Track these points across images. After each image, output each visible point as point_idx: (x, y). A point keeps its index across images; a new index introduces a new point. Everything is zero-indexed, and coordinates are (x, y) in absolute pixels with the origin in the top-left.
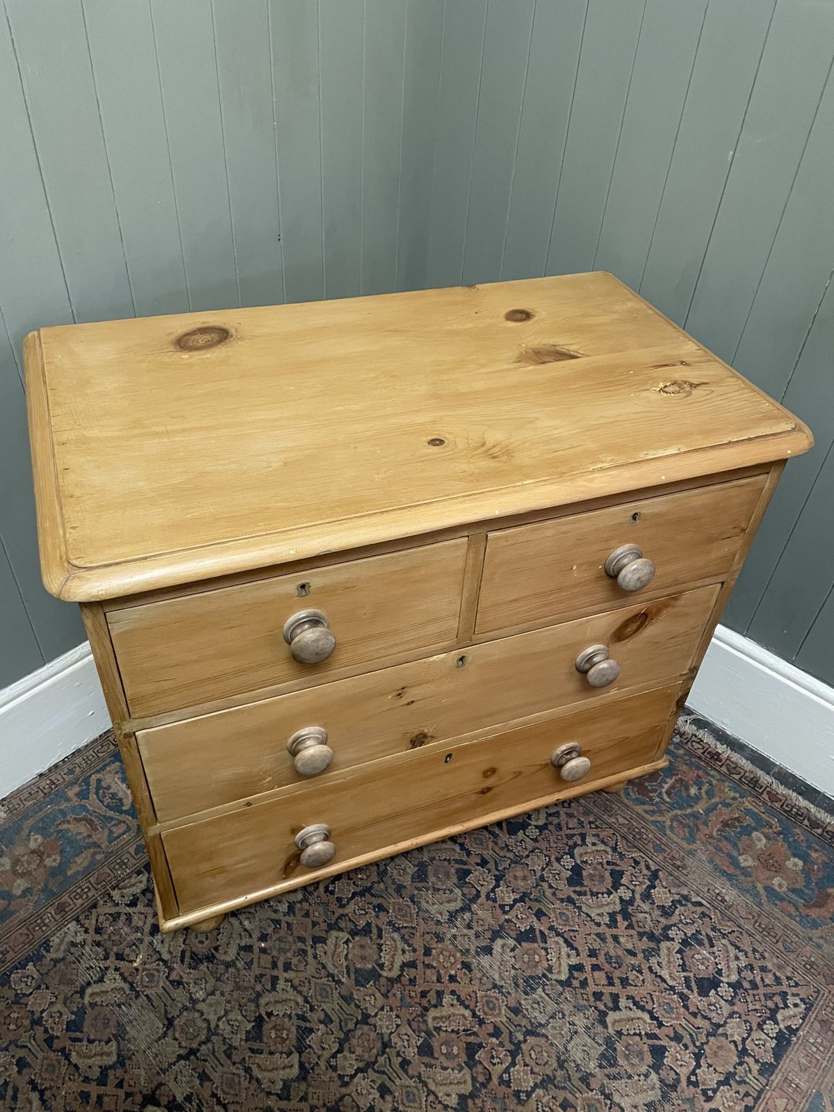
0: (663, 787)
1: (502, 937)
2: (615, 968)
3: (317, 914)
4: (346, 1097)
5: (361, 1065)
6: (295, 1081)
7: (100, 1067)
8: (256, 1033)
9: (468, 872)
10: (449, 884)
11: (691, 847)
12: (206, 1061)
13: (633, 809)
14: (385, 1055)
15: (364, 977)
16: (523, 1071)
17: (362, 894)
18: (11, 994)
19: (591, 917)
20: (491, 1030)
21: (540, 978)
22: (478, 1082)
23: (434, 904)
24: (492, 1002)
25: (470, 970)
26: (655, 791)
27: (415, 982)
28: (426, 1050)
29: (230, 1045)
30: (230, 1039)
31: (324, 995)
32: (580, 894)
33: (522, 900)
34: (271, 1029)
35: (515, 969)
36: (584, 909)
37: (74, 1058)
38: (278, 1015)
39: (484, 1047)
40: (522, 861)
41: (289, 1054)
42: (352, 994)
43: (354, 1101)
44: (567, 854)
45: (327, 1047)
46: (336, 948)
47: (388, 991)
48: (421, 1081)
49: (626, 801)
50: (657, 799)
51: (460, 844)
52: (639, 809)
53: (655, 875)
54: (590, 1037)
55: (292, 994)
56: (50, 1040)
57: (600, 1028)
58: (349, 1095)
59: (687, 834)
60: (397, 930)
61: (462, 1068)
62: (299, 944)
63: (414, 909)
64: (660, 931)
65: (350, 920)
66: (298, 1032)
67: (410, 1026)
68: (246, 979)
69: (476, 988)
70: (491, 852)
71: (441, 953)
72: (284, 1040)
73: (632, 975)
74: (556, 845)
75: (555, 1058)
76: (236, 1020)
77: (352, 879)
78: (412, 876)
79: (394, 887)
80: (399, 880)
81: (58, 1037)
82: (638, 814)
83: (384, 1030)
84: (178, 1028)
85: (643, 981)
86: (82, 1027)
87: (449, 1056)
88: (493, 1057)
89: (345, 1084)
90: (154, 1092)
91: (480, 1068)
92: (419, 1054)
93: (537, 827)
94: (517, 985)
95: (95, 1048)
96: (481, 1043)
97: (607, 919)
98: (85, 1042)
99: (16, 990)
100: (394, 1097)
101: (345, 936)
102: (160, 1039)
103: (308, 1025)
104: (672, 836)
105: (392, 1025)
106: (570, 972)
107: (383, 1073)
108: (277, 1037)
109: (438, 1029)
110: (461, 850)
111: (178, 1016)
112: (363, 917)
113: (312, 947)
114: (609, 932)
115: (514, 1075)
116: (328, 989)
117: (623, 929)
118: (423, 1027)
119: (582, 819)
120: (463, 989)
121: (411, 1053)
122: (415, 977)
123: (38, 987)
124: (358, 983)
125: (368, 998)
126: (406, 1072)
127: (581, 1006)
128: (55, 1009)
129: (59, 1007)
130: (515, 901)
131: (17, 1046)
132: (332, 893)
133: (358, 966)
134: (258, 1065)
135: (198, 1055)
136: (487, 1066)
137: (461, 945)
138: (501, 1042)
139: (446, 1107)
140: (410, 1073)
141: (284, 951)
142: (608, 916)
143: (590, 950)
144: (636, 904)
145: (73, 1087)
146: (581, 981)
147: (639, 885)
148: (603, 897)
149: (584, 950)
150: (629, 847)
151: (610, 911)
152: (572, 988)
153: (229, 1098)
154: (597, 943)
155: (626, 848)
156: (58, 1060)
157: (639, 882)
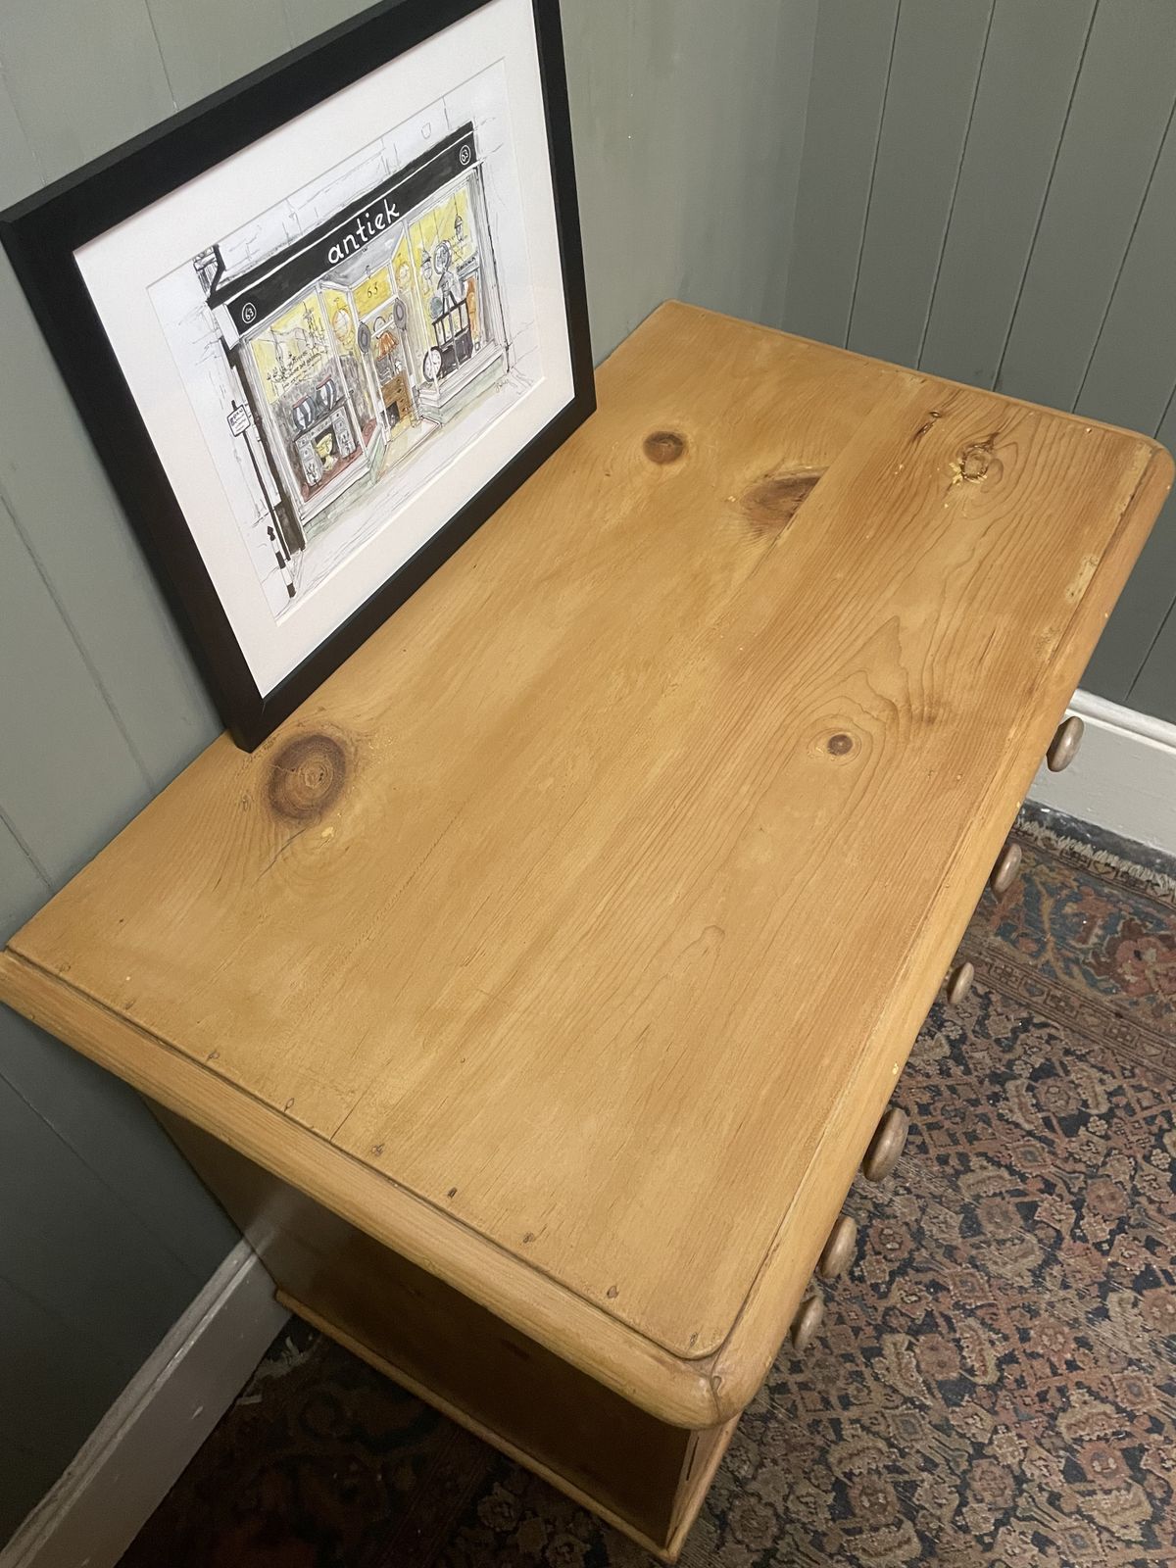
1: (1114, 1290)
3: (854, 1316)
4: (997, 1564)
5: (999, 1515)
6: (921, 1560)
8: (843, 1508)
9: (1033, 1206)
10: (1015, 1229)
12: (793, 1562)
14: (1025, 1494)
15: (957, 1390)
17: (901, 1271)
20: (1149, 1424)
22: (1155, 1499)
23: (1005, 1264)
25: (1090, 1348)
27: (1024, 1382)
28: (1074, 1473)
29: (816, 1532)
30: (810, 1523)
31: (911, 1430)
33: (1120, 1229)
34: (860, 1495)
35: (1148, 1331)
38: (861, 1473)
39: (1147, 1450)
40: (1100, 1172)
41: (899, 1524)
42: (947, 1420)
44: (1154, 1147)
45: (944, 1501)
46: (899, 1359)
47: (994, 1404)
48: (1084, 1517)
51: (1006, 1167)
55: (867, 1440)
58: (999, 1560)
60: (971, 1313)
61: (1130, 1485)
62: (848, 1365)
63: (982, 1277)
65: (902, 1314)
66: (896, 1490)
67: (1041, 1445)
68: (798, 1433)
69: (1107, 1372)
70: (1053, 1169)
71: (1043, 1332)
72: (884, 1508)
76: (809, 1495)
77: (879, 1253)
78: (960, 1228)
79: (941, 1250)
80: (944, 1239)
83: (1010, 1461)
84: (735, 1525)
88: (1163, 1461)
89: (989, 1547)
91: (1151, 1479)
92: (1068, 1482)
93: (1099, 1117)
94: (1158, 1354)
96: (1141, 1445)
99: (493, 1529)
100: (1058, 1548)
101: (903, 1339)
102: (718, 1547)
103: (906, 1477)
105: (1018, 1450)
107: (1031, 1518)
108: (872, 1505)
109: (1079, 1441)
110: (1011, 1175)
111: (730, 1509)
112: (917, 1305)
113: (867, 1366)
116: (913, 1420)
118: (1058, 1442)
120: (1092, 1375)
121: (1057, 1482)
122: (1022, 1377)
124: (949, 1402)
125: (970, 1421)
126: (1059, 1509)
128: (558, 1542)
129: (562, 1537)
130: (1112, 1233)
132: (861, 1279)
133: (940, 1377)
134: (864, 1550)
135: (778, 1556)
136: (1160, 1475)
137: (1065, 1315)
138: (1166, 1438)
139: (1128, 1543)
140: (1066, 1511)
141: (830, 1380)
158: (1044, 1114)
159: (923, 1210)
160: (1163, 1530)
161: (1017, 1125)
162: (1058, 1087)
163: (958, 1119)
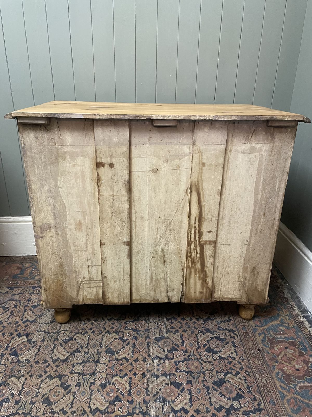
0: (300, 384)
1: (166, 377)
3: (116, 326)
4: (67, 376)
5: (81, 372)
6: (61, 360)
8: (66, 341)
9: (176, 350)
10: (166, 349)
11: (292, 414)
12: (49, 337)
13: (274, 381)
14: (90, 376)
15: (109, 351)
17: (135, 331)
18: (32, 291)
19: (210, 400)
20: (130, 400)
21: (166, 401)
22: (108, 410)
23: (154, 350)
24: (140, 392)
25: (144, 377)
26: (294, 382)
27: (122, 365)
28: (103, 386)
29: (58, 338)
30: (59, 337)
31: (94, 347)
32: (214, 389)
33: (188, 373)
34: (71, 343)
35: (160, 390)
36: (211, 395)
37: (26, 313)
38: (77, 341)
39: (122, 402)
40: (201, 362)
41: (68, 353)
42: (101, 352)
43: (68, 379)
44: (223, 373)
45: (79, 359)
46: (111, 338)
47: (112, 361)
48: (91, 393)
49: (274, 376)
50: (292, 386)
51: (183, 341)
52: (278, 383)
53: (260, 410)
55: (86, 340)
56: (26, 306)
58: (69, 377)
59: (295, 408)
60: (134, 347)
61: (108, 401)
62: (103, 329)
63: (146, 346)
65: (123, 334)
66: (76, 350)
67: (107, 375)
68: (80, 327)
69: (139, 384)
70: (192, 351)
71: (140, 365)
72: (71, 348)
74: (222, 367)
76: (66, 334)
77: (136, 325)
78: (156, 338)
79: (147, 336)
80: (150, 335)
81: (28, 306)
82: (275, 384)
83: (98, 370)
84: (52, 325)
86: (35, 308)
87: (108, 394)
88: (121, 408)
89: (71, 373)
90: (30, 334)
91: (113, 407)
92: (100, 385)
93: (219, 356)
94: (155, 395)
95: (32, 314)
96: (122, 400)
97: (217, 406)
98: (31, 312)
100: (79, 389)
101: (117, 337)
102: (46, 323)
103: (81, 350)
104: (286, 405)
105: (102, 370)
106: (181, 409)
107: (84, 380)
108: (70, 346)
109: (114, 384)
110: (181, 342)
112: (128, 336)
113: (105, 333)
114: (213, 411)
116: (96, 346)
118: (110, 379)
119: (244, 367)
120: (135, 380)
121: (98, 383)
122: (124, 364)
123: (38, 294)
124: (106, 352)
125: (104, 357)
129: (36, 301)
130: (184, 371)
131: (19, 302)
132: (126, 324)
133: (112, 347)
134: (58, 348)
135: (49, 334)
136: (116, 408)
137: (150, 368)
138: (129, 406)
139: (89, 407)
140: (91, 387)
141: (97, 328)
142: (219, 406)
143: (197, 409)
144: (238, 412)
145: (18, 319)
146: (182, 416)
147: (247, 407)
148: (224, 398)
149: (195, 407)
150: (257, 392)
151: (222, 405)
152: (176, 415)
153: (42, 350)
154: (203, 410)
155: (255, 391)
156: (22, 311)
157: (248, 406)
158: (207, 343)
159: (155, 329)
160: (99, 415)
161: (198, 339)
162: (219, 344)
163: (187, 327)
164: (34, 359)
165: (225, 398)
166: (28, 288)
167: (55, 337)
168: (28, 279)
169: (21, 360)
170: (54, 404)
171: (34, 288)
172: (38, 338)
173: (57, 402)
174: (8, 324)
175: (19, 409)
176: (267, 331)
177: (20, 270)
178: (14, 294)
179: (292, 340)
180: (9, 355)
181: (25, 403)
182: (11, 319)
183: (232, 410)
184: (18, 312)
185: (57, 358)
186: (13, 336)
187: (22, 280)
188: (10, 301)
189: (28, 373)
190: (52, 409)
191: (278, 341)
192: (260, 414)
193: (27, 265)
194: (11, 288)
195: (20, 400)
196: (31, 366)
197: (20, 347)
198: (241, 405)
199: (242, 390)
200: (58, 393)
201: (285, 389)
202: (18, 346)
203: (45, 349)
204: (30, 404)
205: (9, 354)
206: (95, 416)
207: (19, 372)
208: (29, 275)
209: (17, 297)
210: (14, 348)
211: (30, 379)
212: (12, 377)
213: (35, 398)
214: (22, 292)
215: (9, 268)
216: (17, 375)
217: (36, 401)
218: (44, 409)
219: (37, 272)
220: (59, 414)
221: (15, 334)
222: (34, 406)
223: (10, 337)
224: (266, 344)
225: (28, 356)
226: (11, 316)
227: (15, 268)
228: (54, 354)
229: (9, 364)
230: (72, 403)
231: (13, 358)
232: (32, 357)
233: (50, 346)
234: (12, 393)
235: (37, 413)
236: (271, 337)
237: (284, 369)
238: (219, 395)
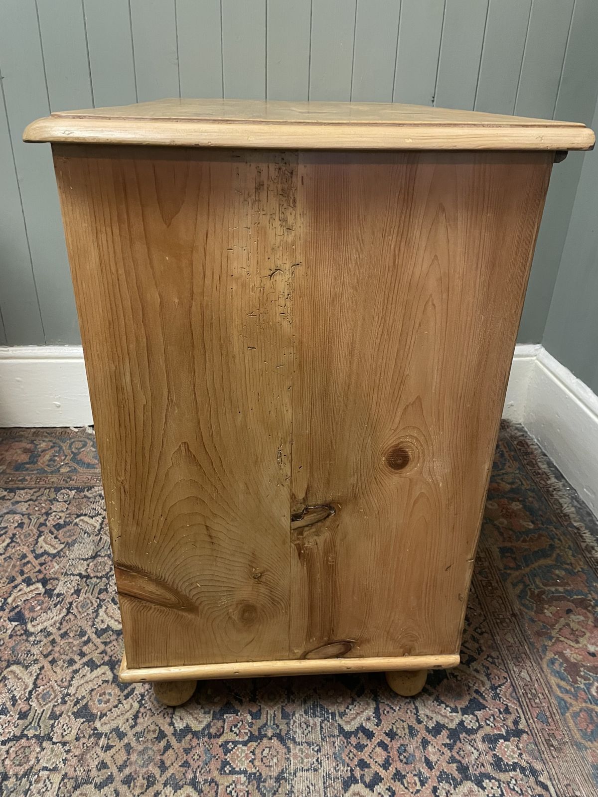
2: (401, 761)
6: (113, 631)
7: (45, 551)
11: (583, 741)
13: (546, 676)
16: (246, 754)
18: (53, 496)
19: (417, 711)
21: (328, 714)
24: (275, 695)
26: (585, 678)
29: (107, 589)
30: (110, 585)
32: (425, 691)
37: (41, 539)
39: (237, 715)
49: (545, 666)
50: (582, 686)
52: (553, 680)
53: (518, 733)
54: (324, 783)
56: (41, 525)
57: (339, 785)
59: (589, 730)
64: (477, 773)
73: (410, 778)
75: (280, 769)
81: (47, 526)
82: (548, 683)
84: (95, 562)
85: (418, 791)
86: (60, 529)
87: (209, 698)
88: (236, 726)
90: (50, 579)
91: (220, 723)
95: (54, 541)
97: (431, 725)
98: (53, 536)
102: (83, 559)
104: (571, 724)
106: (357, 730)
111: (102, 557)
114: (423, 733)
115: (238, 749)
117: (440, 743)
119: (484, 648)
123: (65, 502)
127: (341, 759)
128: (60, 514)
131: (28, 517)
134: (107, 608)
135: (88, 580)
136: (226, 727)
138: (252, 723)
139: (171, 724)
142: (435, 723)
143: (391, 730)
144: (473, 737)
145: (25, 550)
146: (359, 743)
147: (492, 727)
148: (445, 709)
149: (386, 726)
150: (512, 697)
151: (442, 722)
152: (347, 741)
153: (75, 611)
154: (403, 732)
155: (508, 695)
156: (34, 535)
157: (495, 725)
160: (191, 740)
164: (59, 629)
165: (447, 709)
166: (45, 489)
167: (100, 585)
168: (45, 472)
169: (32, 630)
170: (98, 717)
171: (58, 490)
172: (66, 588)
173: (105, 715)
174: (5, 559)
175: (26, 727)
176: (529, 577)
177: (29, 456)
178: (18, 502)
179: (580, 597)
180: (7, 621)
181: (40, 715)
182: (11, 551)
183: (462, 733)
184: (25, 536)
185: (106, 626)
186: (16, 582)
187: (32, 474)
188: (10, 516)
189: (46, 656)
190: (96, 729)
191: (552, 598)
192: (519, 741)
193: (43, 445)
194: (12, 490)
195: (30, 709)
196: (53, 642)
197: (29, 605)
198: (479, 723)
199: (480, 692)
200: (107, 697)
201: (567, 692)
202: (26, 602)
203: (80, 610)
204: (50, 718)
205: (7, 619)
206: (183, 741)
207: (28, 655)
208: (47, 465)
209: (23, 508)
210: (17, 606)
211: (50, 667)
212: (13, 664)
213: (59, 707)
214: (34, 498)
215: (7, 451)
216: (24, 660)
217: (63, 712)
218: (79, 729)
219: (64, 459)
220: (109, 739)
221: (19, 579)
222: (59, 722)
223: (9, 585)
224: (528, 602)
225: (45, 623)
226: (10, 545)
227: (19, 451)
228: (100, 618)
229: (8, 638)
230: (136, 717)
231: (16, 626)
232: (54, 624)
233: (92, 602)
234: (14, 696)
235: (63, 737)
236: (538, 590)
237: (564, 652)
238: (435, 702)
